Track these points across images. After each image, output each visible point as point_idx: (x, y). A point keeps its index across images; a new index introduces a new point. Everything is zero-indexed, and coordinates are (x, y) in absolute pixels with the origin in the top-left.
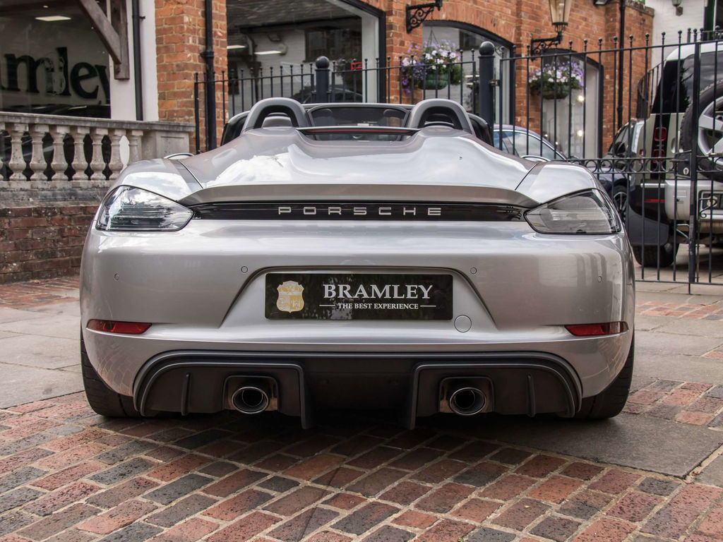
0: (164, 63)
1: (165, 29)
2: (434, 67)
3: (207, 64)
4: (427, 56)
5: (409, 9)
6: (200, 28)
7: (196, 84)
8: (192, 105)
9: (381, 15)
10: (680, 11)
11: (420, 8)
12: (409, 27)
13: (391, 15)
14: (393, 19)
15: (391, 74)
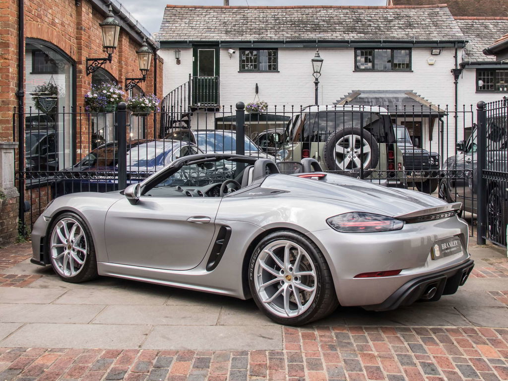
2: (112, 100)
3: (19, 100)
4: (105, 92)
5: (88, 60)
6: (16, 76)
7: (14, 115)
8: (12, 129)
9: (74, 64)
10: (178, 62)
11: (96, 60)
12: (88, 72)
13: (81, 64)
14: (82, 67)
15: (80, 102)
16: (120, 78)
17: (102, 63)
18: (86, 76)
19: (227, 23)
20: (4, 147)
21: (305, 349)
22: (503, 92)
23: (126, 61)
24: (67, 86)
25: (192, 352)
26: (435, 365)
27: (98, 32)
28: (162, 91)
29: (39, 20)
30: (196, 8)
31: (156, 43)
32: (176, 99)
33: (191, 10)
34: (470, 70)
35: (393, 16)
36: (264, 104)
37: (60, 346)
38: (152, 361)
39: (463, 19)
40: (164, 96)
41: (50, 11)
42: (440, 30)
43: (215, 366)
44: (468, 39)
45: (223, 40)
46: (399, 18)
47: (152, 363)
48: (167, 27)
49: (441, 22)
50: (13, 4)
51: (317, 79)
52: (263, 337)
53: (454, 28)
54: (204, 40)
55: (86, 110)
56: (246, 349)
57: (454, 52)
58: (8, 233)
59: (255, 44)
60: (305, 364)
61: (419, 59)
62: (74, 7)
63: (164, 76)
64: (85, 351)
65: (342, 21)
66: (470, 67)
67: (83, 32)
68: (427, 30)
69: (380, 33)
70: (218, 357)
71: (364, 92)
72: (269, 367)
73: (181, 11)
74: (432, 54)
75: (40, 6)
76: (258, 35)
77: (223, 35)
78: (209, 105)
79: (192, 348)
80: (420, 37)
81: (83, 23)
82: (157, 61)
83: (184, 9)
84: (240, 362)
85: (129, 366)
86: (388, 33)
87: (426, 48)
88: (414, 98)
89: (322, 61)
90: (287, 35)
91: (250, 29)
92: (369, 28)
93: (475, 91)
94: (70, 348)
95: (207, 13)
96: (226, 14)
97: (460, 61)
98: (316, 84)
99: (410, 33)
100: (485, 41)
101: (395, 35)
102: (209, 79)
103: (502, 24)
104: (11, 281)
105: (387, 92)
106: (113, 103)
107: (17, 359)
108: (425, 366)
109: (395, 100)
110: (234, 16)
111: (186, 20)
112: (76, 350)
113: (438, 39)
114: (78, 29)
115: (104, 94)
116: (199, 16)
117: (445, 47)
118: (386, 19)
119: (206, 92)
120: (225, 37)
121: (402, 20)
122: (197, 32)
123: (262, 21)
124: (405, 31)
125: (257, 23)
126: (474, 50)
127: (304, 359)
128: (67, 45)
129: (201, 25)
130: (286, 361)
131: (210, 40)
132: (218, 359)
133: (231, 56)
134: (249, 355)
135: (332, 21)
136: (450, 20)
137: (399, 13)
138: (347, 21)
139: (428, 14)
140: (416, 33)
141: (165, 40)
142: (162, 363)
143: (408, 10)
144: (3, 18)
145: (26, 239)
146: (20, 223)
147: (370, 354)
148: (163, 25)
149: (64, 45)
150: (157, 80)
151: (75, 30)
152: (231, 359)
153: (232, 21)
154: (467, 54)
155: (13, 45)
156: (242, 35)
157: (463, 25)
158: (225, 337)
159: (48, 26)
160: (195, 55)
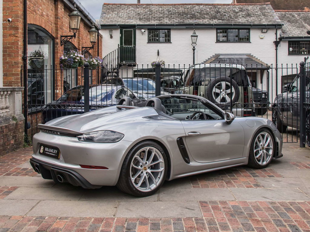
0: (7, 61)
1: (8, 47)
2: (76, 60)
3: (24, 61)
4: (72, 56)
5: (61, 37)
6: (22, 47)
7: (21, 70)
8: (20, 79)
9: (53, 39)
10: (111, 37)
11: (66, 37)
12: (62, 44)
13: (58, 39)
14: (58, 41)
15: (57, 62)
16: (79, 47)
17: (70, 39)
18: (60, 46)
19: (140, 14)
20: (17, 90)
21: (216, 216)
22: (304, 55)
23: (82, 37)
24: (50, 52)
25: (147, 219)
26: (297, 226)
27: (66, 20)
28: (102, 55)
29: (34, 13)
30: (121, 5)
31: (99, 26)
32: (110, 59)
33: (118, 6)
34: (285, 41)
35: (239, 9)
36: (163, 62)
37: (65, 216)
38: (124, 225)
39: (280, 12)
40: (103, 57)
41: (41, 8)
42: (267, 18)
43: (164, 228)
44: (283, 23)
45: (138, 24)
46: (242, 11)
47: (124, 227)
48: (104, 16)
49: (267, 13)
50: (21, 4)
51: (194, 47)
52: (189, 209)
53: (275, 17)
54: (127, 24)
55: (60, 67)
56: (180, 217)
57: (275, 31)
58: (19, 142)
59: (157, 26)
60: (218, 226)
61: (255, 35)
62: (54, 5)
63: (103, 46)
64: (81, 218)
65: (208, 12)
66: (285, 40)
67: (59, 20)
68: (259, 18)
69: (231, 19)
70: (164, 222)
71: (222, 55)
72: (197, 228)
73: (113, 7)
74: (262, 32)
75: (35, 5)
76: (159, 21)
77: (138, 21)
78: (130, 63)
79: (147, 216)
80: (255, 22)
81: (59, 14)
82: (99, 36)
83: (114, 5)
84: (178, 225)
85: (111, 229)
86: (236, 19)
87: (258, 29)
88: (251, 58)
89: (197, 36)
90: (176, 21)
91: (154, 18)
92: (224, 17)
93: (288, 54)
94: (71, 216)
95: (128, 8)
96: (139, 8)
97: (278, 36)
98: (194, 50)
99: (249, 19)
100: (293, 25)
101: (240, 21)
102: (130, 47)
103: (302, 14)
104: (25, 173)
105: (235, 55)
106: (77, 62)
107: (41, 225)
108: (291, 227)
109: (240, 59)
110: (144, 9)
111: (115, 12)
112: (76, 218)
113: (266, 23)
114: (56, 18)
115: (72, 57)
116: (123, 10)
117: (270, 28)
118: (234, 11)
119: (128, 55)
120: (139, 22)
121: (244, 12)
122: (122, 19)
123: (161, 12)
124: (246, 19)
125: (158, 14)
126: (287, 30)
127: (217, 223)
128: (50, 28)
129: (125, 15)
130: (206, 224)
131: (130, 24)
132: (164, 223)
133: (143, 33)
134: (183, 221)
135: (202, 12)
136: (272, 12)
137: (242, 8)
138: (211, 12)
139: (259, 9)
140: (252, 19)
141: (103, 24)
142: (131, 227)
143: (247, 6)
144: (15, 12)
145: (29, 145)
146: (25, 135)
147: (256, 220)
148: (102, 15)
149: (48, 28)
150: (99, 48)
151: (54, 19)
152: (172, 224)
153: (143, 13)
154: (283, 32)
155: (20, 28)
156: (149, 21)
157: (279, 15)
158: (165, 209)
159: (39, 17)
160: (121, 33)
